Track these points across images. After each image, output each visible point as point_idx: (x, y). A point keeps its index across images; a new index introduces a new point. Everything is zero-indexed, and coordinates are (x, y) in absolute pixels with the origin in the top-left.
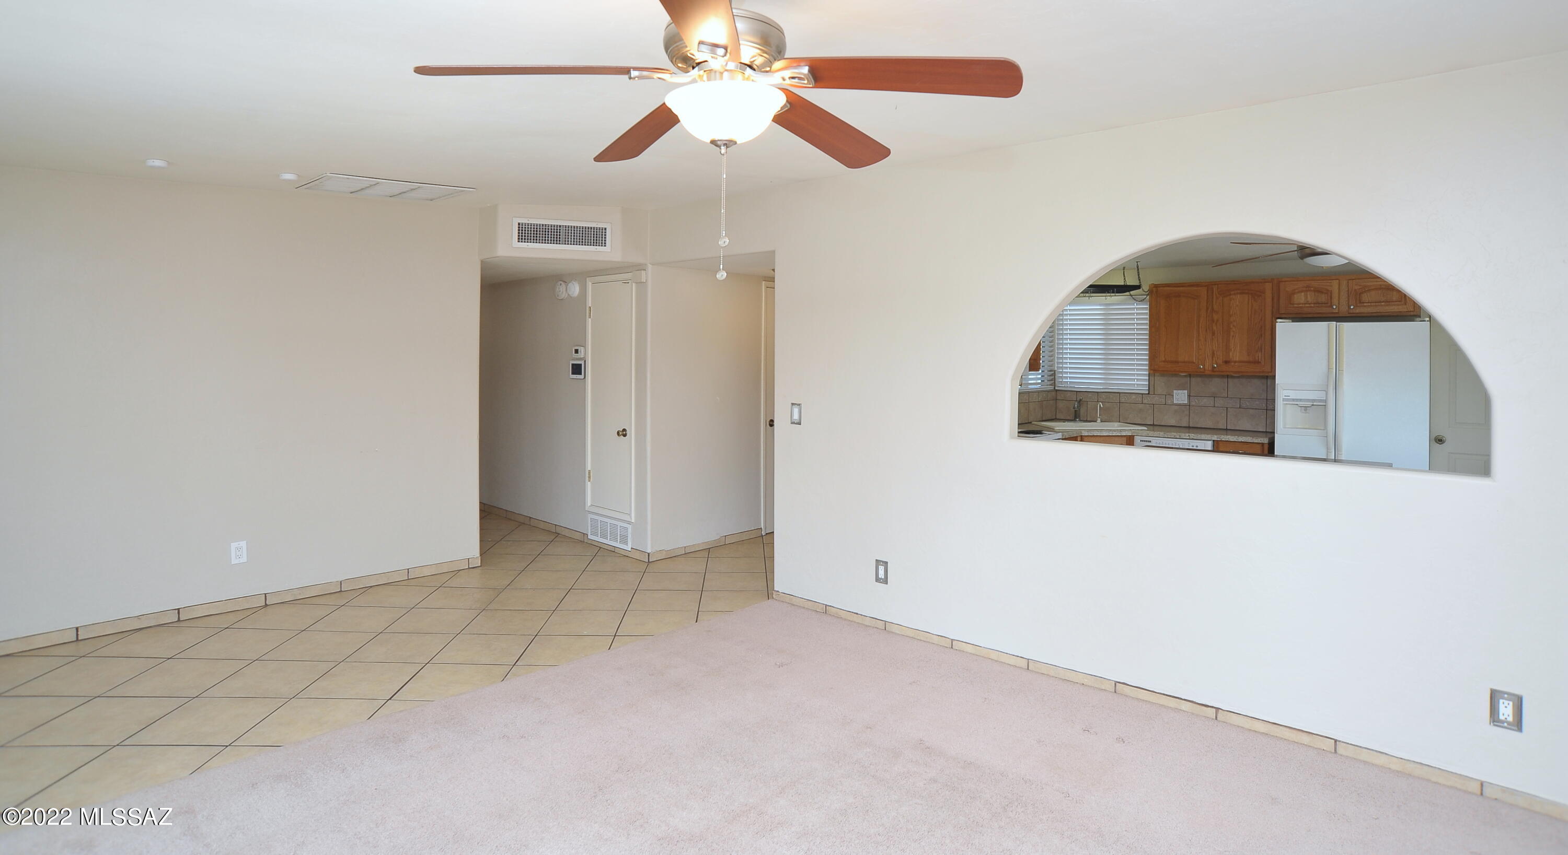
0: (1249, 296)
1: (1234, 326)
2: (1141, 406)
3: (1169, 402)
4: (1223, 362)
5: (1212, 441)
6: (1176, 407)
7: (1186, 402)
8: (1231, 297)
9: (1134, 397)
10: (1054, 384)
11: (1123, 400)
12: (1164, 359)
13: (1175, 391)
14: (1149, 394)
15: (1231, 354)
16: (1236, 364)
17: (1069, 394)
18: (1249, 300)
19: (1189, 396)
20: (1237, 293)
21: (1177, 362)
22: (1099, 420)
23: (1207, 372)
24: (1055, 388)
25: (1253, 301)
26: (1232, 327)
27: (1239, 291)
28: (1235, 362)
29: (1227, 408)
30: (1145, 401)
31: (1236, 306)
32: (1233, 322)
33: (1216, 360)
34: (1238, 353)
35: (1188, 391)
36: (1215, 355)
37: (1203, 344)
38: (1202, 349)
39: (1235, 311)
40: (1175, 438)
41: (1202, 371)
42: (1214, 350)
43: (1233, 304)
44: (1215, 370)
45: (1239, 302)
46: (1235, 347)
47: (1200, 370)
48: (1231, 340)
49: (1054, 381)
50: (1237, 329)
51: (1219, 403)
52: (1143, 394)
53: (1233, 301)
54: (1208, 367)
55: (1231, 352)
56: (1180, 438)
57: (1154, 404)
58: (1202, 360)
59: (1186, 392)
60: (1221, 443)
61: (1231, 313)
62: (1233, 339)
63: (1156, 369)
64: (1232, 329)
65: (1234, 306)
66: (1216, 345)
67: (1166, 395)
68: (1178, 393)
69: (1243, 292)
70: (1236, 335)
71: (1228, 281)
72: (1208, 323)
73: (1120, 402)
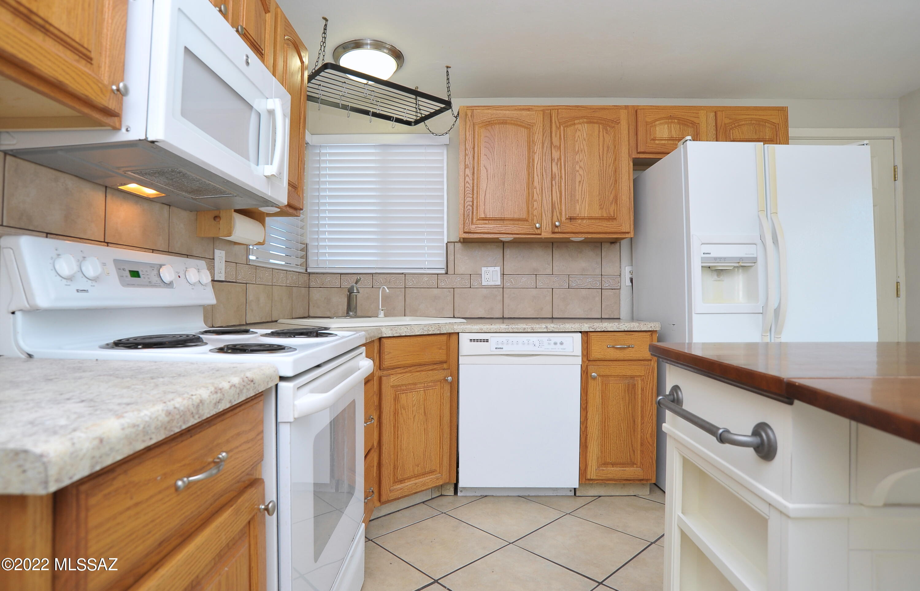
0: (599, 126)
1: (580, 167)
2: (436, 291)
3: (475, 284)
5: (582, 334)
6: (485, 291)
7: (499, 283)
8: (576, 126)
9: (426, 279)
10: (306, 264)
11: (409, 284)
12: (482, 216)
13: (484, 269)
14: (447, 273)
15: (578, 207)
16: (585, 221)
17: (329, 278)
18: (599, 131)
19: (504, 274)
20: (583, 123)
21: (503, 220)
22: (382, 314)
23: (545, 235)
24: (306, 270)
25: (605, 133)
26: (578, 168)
27: (586, 120)
28: (583, 219)
29: (553, 289)
30: (442, 284)
31: (583, 140)
32: (579, 161)
33: (557, 217)
34: (587, 205)
35: (499, 267)
36: (556, 209)
37: (538, 193)
38: (538, 201)
39: (582, 147)
40: (525, 331)
41: (537, 233)
42: (555, 201)
43: (579, 136)
44: (556, 230)
45: (587, 134)
46: (583, 198)
47: (535, 232)
48: (577, 188)
49: (306, 259)
50: (585, 171)
51: (542, 283)
52: (438, 274)
53: (578, 133)
54: (546, 227)
55: (577, 204)
56: (532, 331)
57: (454, 288)
58: (537, 216)
59: (498, 269)
60: (593, 335)
61: (577, 149)
62: (579, 186)
63: (472, 230)
64: (578, 171)
65: (581, 139)
66: (557, 194)
67: (470, 275)
68: (487, 272)
69: (592, 120)
70: (583, 180)
71: (569, 106)
72: (546, 162)
73: (406, 287)
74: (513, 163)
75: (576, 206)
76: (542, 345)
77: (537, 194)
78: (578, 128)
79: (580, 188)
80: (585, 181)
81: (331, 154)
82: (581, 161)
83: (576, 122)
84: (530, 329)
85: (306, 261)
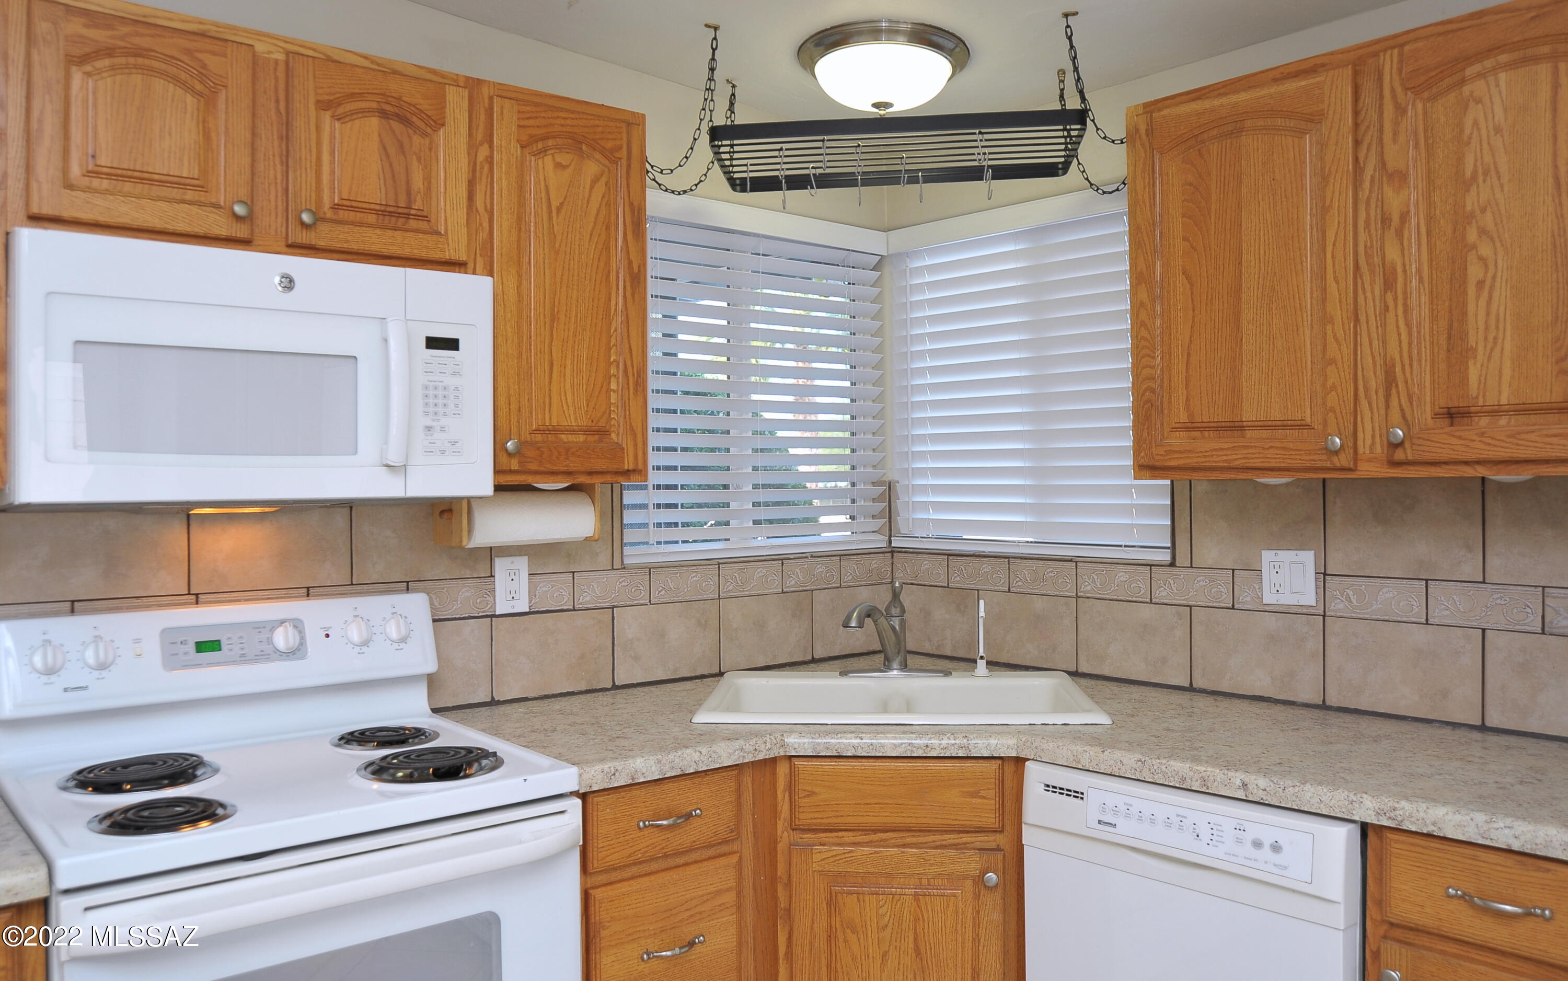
0: (1557, 65)
1: (1483, 232)
2: (1147, 612)
3: (1245, 599)
4: (1436, 416)
5: (1356, 830)
6: (1271, 622)
7: (1309, 598)
8: (1466, 89)
9: (1122, 575)
10: (890, 530)
11: (1086, 588)
12: (1183, 417)
13: (1268, 556)
14: (1172, 564)
15: (1473, 374)
16: (1503, 421)
17: (926, 563)
18: (1556, 86)
19: (1323, 575)
20: (1494, 69)
21: (1237, 427)
23: (1368, 470)
24: (890, 542)
26: (1472, 236)
27: (1503, 58)
28: (1496, 412)
29: (1484, 630)
30: (1161, 594)
31: (1492, 133)
32: (1478, 212)
33: (1402, 410)
34: (1507, 364)
35: (1313, 552)
36: (1397, 386)
37: (1340, 335)
38: (1340, 363)
39: (1488, 159)
40: (1183, 787)
41: (1338, 465)
42: (1393, 359)
43: (1476, 123)
44: (1399, 455)
45: (1505, 110)
46: (1491, 337)
47: (1332, 462)
48: (1471, 307)
49: (890, 518)
50: (1498, 244)
51: (1447, 609)
52: (1151, 565)
53: (1474, 112)
54: (1373, 443)
55: (1471, 363)
56: (1204, 789)
57: (1191, 607)
58: (1338, 411)
59: (1308, 557)
60: (1397, 842)
61: (1468, 174)
62: (1478, 298)
63: (1158, 461)
64: (1474, 247)
65: (1484, 132)
66: (1399, 335)
67: (1233, 570)
68: (1277, 565)
69: (1530, 52)
70: (1494, 278)
71: (1450, 22)
72: (1369, 232)
73: (1079, 594)
74: (1262, 252)
75: (1467, 369)
76: (1219, 839)
77: (1337, 340)
78: (1472, 93)
79: (1483, 303)
80: (1498, 280)
81: (932, 269)
82: (1483, 211)
83: (1469, 72)
84: (1198, 783)
85: (890, 522)
